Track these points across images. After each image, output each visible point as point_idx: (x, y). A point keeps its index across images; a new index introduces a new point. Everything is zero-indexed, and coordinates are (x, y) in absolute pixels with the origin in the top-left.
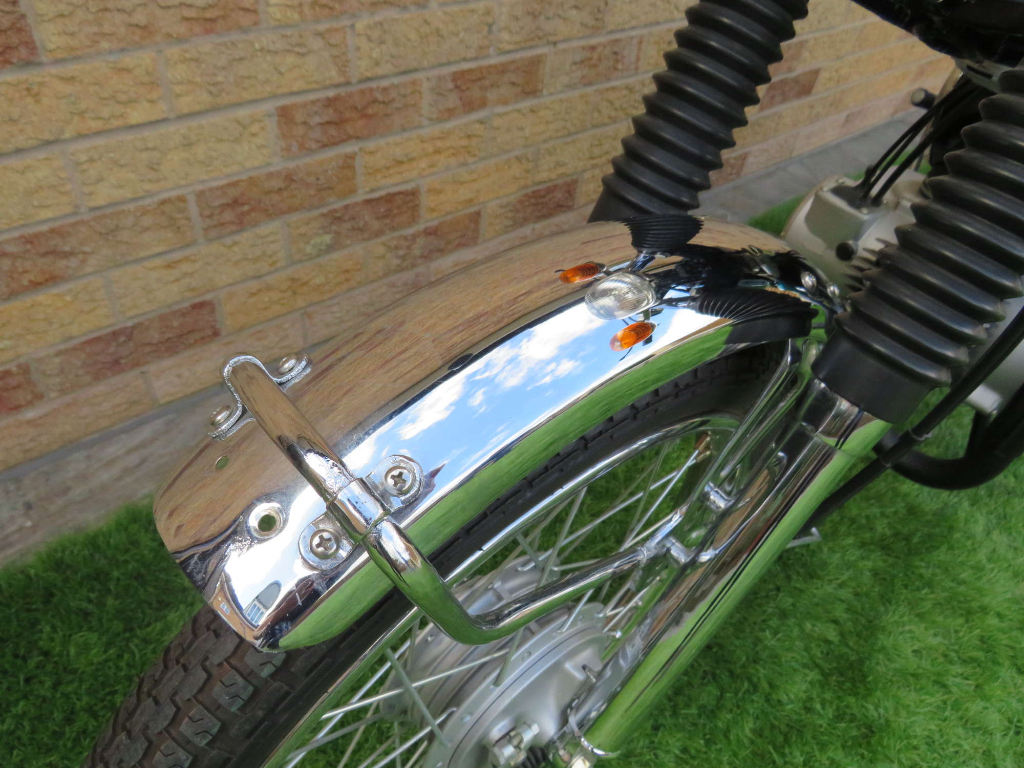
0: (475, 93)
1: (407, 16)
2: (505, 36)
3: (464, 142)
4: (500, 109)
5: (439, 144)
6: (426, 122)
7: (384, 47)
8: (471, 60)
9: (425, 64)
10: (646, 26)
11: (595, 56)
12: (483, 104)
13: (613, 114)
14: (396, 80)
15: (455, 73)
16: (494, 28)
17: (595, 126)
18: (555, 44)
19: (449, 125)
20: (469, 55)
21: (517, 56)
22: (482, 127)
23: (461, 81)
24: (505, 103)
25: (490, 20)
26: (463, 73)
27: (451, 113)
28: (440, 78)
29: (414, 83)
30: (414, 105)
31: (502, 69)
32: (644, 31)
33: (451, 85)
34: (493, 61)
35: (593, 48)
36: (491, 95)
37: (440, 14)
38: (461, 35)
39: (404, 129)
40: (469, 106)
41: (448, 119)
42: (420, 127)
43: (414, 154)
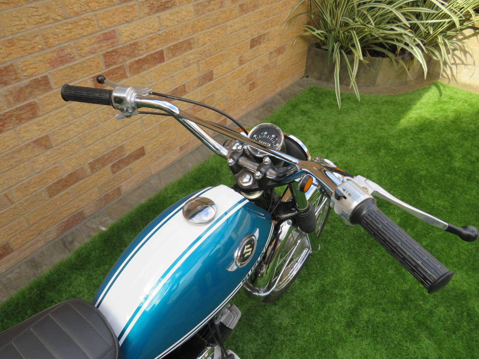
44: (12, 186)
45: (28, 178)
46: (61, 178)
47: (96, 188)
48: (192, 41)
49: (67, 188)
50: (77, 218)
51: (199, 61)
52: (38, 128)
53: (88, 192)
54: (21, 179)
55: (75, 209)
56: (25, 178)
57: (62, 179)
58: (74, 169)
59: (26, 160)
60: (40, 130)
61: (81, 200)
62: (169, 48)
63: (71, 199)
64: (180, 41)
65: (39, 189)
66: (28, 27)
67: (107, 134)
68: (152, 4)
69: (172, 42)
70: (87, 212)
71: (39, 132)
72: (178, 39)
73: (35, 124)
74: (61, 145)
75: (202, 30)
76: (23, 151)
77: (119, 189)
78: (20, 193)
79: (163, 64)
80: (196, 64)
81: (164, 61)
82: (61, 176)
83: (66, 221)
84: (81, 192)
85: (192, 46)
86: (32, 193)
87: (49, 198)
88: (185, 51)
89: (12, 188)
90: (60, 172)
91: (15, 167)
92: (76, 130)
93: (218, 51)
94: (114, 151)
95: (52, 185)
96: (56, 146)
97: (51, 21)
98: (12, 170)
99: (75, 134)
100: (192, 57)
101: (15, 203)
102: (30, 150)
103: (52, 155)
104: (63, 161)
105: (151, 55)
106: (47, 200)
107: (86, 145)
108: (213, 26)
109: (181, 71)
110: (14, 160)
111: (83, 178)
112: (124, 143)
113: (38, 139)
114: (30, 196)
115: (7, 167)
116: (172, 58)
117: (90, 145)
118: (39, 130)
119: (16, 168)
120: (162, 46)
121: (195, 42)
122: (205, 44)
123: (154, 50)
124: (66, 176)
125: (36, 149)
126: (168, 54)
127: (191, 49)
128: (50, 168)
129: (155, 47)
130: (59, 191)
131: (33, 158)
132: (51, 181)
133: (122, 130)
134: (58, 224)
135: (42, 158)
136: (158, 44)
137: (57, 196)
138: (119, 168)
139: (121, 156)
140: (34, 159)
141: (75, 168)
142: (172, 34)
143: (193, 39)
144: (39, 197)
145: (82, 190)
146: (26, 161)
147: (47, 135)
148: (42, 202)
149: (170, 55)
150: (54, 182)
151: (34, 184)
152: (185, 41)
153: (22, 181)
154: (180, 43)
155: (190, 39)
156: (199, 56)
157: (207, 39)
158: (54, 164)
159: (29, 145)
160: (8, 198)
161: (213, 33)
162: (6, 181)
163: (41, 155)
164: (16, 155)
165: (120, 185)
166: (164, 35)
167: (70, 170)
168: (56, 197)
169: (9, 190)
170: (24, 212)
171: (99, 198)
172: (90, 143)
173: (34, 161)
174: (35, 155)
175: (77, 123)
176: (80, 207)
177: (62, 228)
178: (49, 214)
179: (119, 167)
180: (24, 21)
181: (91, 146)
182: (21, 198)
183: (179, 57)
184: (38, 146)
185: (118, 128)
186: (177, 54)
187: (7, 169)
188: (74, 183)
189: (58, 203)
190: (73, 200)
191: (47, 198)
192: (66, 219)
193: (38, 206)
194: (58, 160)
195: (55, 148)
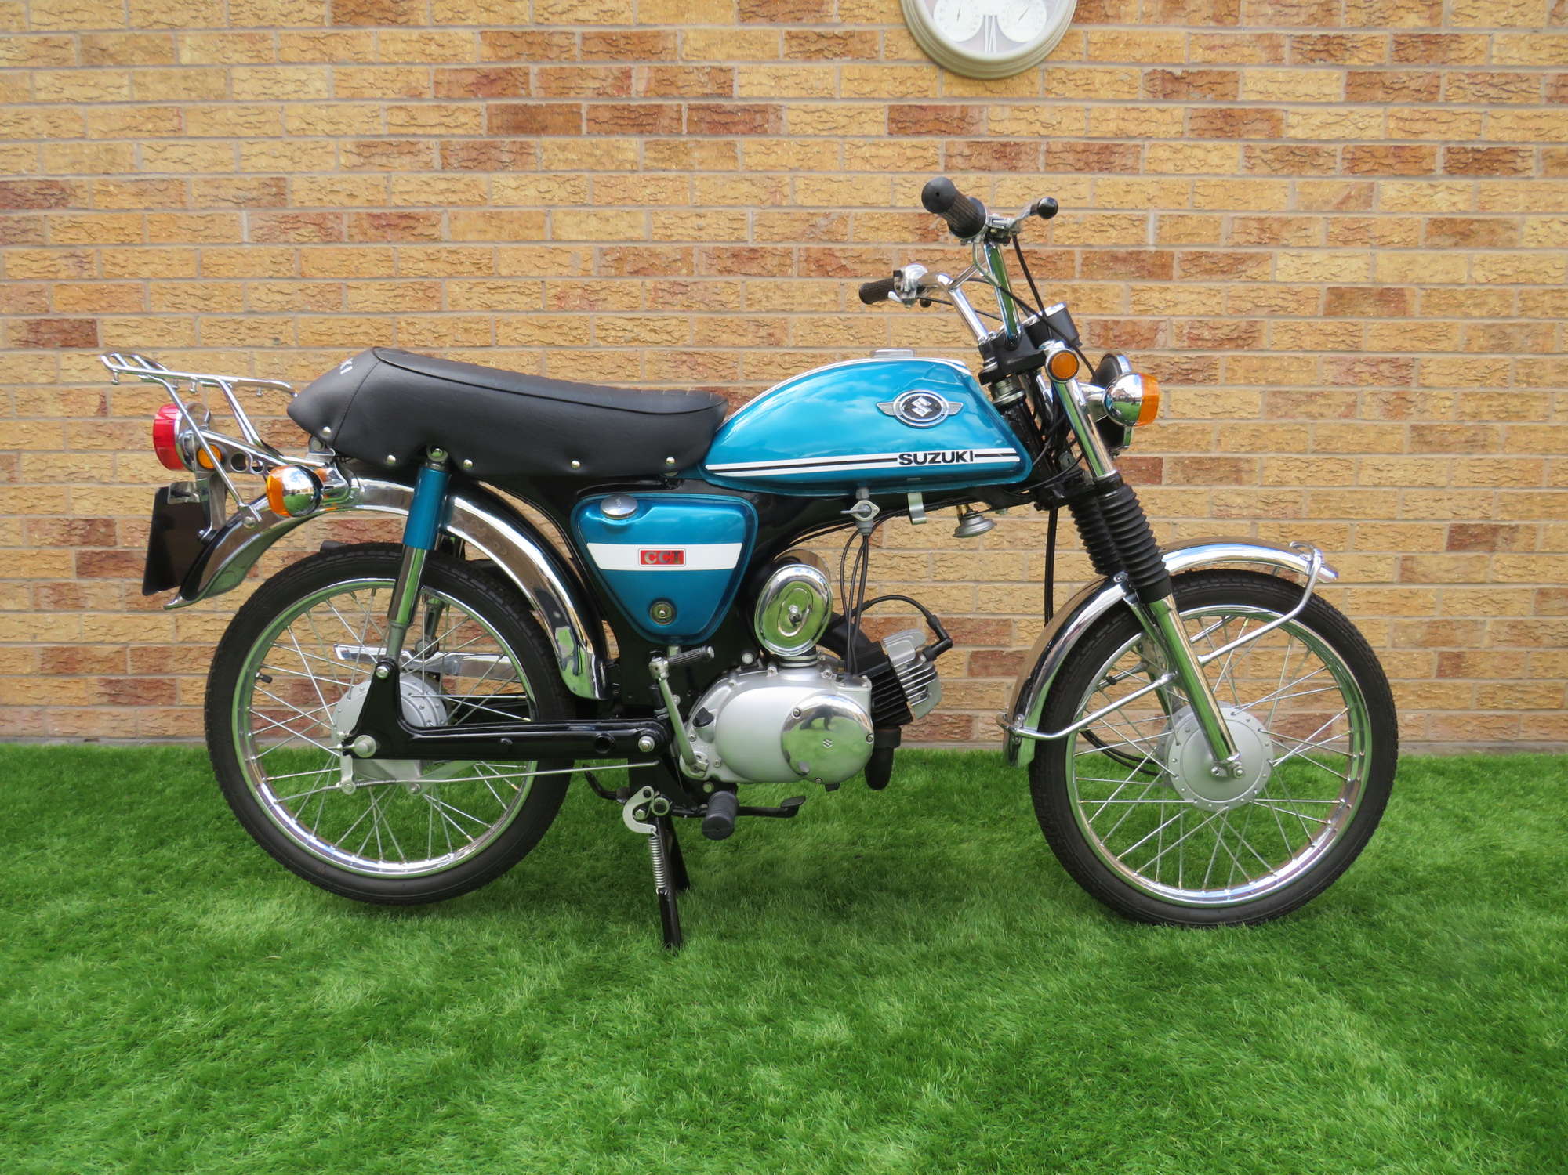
48: (1245, 466)
51: (1259, 518)
62: (1178, 461)
64: (1212, 455)
66: (923, 344)
67: (986, 578)
68: (1158, 366)
69: (1190, 451)
72: (1208, 451)
74: (895, 552)
75: (1281, 450)
77: (969, 720)
79: (1155, 488)
80: (1249, 523)
81: (1160, 483)
85: (1245, 477)
88: (1220, 480)
92: (933, 538)
93: (1327, 514)
94: (987, 623)
97: (961, 344)
99: (928, 545)
100: (1239, 500)
105: (1131, 459)
107: (939, 577)
108: (1314, 452)
109: (1200, 521)
112: (1016, 618)
116: (1181, 484)
117: (945, 581)
120: (1162, 451)
121: (1251, 471)
122: (1282, 484)
123: (1140, 451)
126: (1175, 472)
127: (1238, 481)
129: (1143, 446)
133: (1020, 585)
136: (1153, 444)
138: (986, 670)
139: (999, 644)
142: (1192, 434)
143: (1248, 461)
149: (1179, 475)
152: (1226, 459)
154: (1212, 459)
155: (1239, 459)
156: (1260, 505)
157: (1294, 474)
161: (1313, 468)
165: (975, 713)
166: (1171, 430)
172: (947, 576)
175: (939, 526)
179: (986, 667)
180: (923, 334)
181: (949, 585)
183: (1201, 489)
185: (1013, 577)
186: (1198, 480)
194: (880, 577)
195: (885, 552)
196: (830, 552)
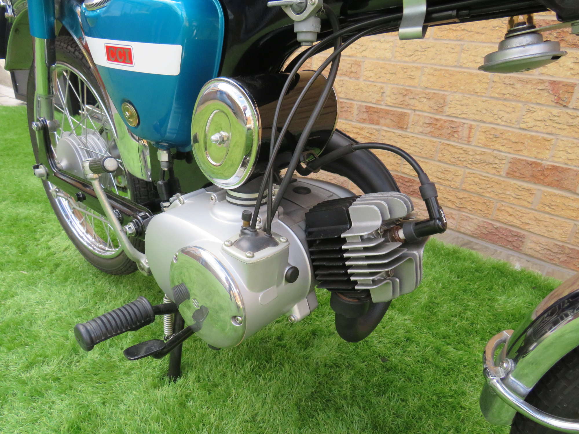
0: (375, 117)
1: (351, 81)
2: (389, 99)
3: (368, 135)
4: (385, 128)
5: (358, 130)
6: (354, 120)
7: (342, 88)
8: (373, 103)
9: (356, 98)
10: (474, 120)
11: (439, 125)
12: (378, 124)
13: (453, 160)
14: (346, 101)
15: (366, 106)
16: (384, 95)
17: (439, 161)
18: (415, 110)
19: (363, 125)
20: (373, 102)
21: (395, 109)
22: (377, 133)
23: (368, 109)
24: (388, 126)
25: (382, 91)
26: (370, 107)
27: (364, 121)
28: (361, 106)
29: (351, 104)
30: (350, 112)
31: (387, 112)
32: (473, 123)
33: (365, 110)
34: (383, 107)
35: (437, 120)
36: (382, 121)
37: (363, 83)
38: (371, 93)
39: (346, 119)
40: (372, 122)
41: (362, 123)
42: (351, 121)
43: (348, 130)
44: (484, 122)
45: (507, 126)
46: (540, 161)
47: (572, 223)
49: (535, 183)
50: (510, 239)
52: (572, 66)
53: (556, 218)
54: (499, 121)
55: (517, 223)
56: (503, 123)
57: (540, 164)
58: (566, 164)
59: (523, 100)
60: (572, 72)
61: (537, 220)
63: (526, 203)
65: (505, 152)
70: (529, 245)
71: (569, 73)
73: (574, 58)
76: (529, 86)
78: (483, 138)
82: (542, 160)
83: (495, 227)
84: (547, 208)
86: (494, 150)
87: (504, 175)
89: (482, 125)
90: (547, 152)
91: (505, 100)
95: (522, 160)
96: (573, 108)
98: (501, 102)
101: (470, 145)
102: (537, 91)
103: (556, 118)
104: (564, 139)
106: (500, 176)
110: (512, 91)
111: (568, 190)
113: (560, 82)
114: (489, 151)
115: (498, 93)
118: (572, 69)
119: (505, 103)
124: (548, 165)
125: (546, 94)
128: (539, 134)
130: (522, 177)
131: (532, 103)
132: (526, 154)
134: (485, 220)
135: (541, 113)
137: (515, 182)
140: (532, 105)
141: (570, 163)
144: (497, 161)
145: (550, 206)
146: (522, 102)
147: (575, 84)
148: (494, 171)
150: (527, 159)
151: (506, 139)
153: (498, 124)
158: (548, 133)
159: (542, 82)
160: (470, 131)
162: (484, 111)
163: (544, 108)
164: (518, 86)
167: (560, 160)
168: (513, 182)
169: (478, 123)
170: (469, 166)
171: (560, 244)
173: (531, 109)
174: (538, 101)
176: (527, 227)
177: (484, 231)
178: (488, 195)
182: (480, 145)
184: (551, 92)
187: (496, 95)
188: (550, 185)
189: (508, 193)
190: (526, 208)
191: (503, 173)
192: (498, 225)
193: (488, 173)
194: (558, 132)
195: (570, 111)
196: (520, 105)
